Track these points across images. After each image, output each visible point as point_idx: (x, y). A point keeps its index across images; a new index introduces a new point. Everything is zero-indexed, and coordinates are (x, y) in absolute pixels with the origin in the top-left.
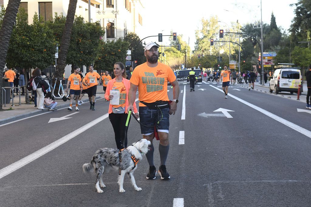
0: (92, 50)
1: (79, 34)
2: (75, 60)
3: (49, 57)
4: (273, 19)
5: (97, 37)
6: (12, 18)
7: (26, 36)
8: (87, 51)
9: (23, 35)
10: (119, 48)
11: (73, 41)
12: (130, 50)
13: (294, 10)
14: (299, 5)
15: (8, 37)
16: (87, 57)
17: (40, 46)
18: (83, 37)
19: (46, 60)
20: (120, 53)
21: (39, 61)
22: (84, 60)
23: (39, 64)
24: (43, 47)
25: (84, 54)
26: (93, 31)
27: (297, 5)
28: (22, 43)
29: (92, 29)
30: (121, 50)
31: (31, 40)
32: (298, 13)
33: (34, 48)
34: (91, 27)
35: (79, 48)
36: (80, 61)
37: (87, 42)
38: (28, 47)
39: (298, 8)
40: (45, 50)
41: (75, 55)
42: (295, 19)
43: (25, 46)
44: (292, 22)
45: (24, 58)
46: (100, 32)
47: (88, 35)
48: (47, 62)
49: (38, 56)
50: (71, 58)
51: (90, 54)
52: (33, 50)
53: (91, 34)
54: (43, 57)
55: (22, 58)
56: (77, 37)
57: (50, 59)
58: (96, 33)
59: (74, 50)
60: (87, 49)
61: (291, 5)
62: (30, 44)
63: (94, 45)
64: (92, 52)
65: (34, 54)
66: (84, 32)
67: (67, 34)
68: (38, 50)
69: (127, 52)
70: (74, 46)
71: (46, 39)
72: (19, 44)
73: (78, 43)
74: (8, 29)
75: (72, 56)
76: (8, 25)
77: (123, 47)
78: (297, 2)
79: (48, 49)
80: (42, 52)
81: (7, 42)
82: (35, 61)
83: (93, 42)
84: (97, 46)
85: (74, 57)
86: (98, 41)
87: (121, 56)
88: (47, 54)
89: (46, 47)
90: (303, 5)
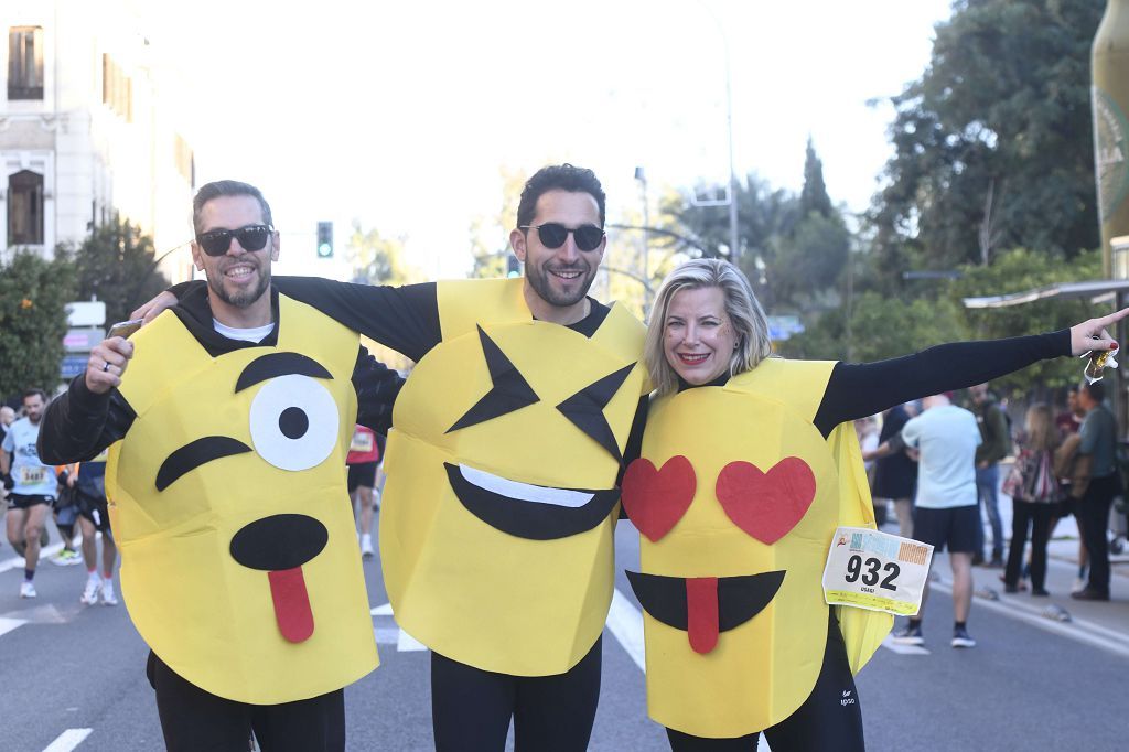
4: (814, 170)
10: (25, 290)
12: (98, 300)
13: (886, 128)
14: (909, 106)
20: (30, 314)
27: (896, 102)
30: (37, 302)
32: (904, 142)
39: (904, 118)
42: (893, 166)
44: (878, 179)
61: (872, 103)
69: (71, 311)
77: (47, 287)
78: (898, 93)
87: (36, 331)
90: (924, 107)
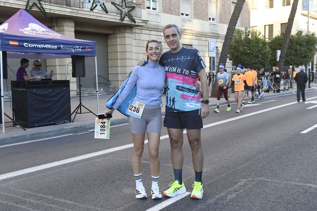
0: (307, 54)
1: (297, 43)
2: (293, 62)
3: (264, 61)
5: (311, 44)
6: (230, 35)
7: (247, 46)
8: (303, 56)
9: (246, 46)
11: (292, 49)
15: (228, 47)
16: (303, 59)
17: (257, 53)
18: (301, 45)
19: (262, 63)
21: (256, 63)
22: (300, 62)
23: (256, 66)
24: (259, 54)
25: (301, 57)
26: (309, 40)
28: (244, 51)
29: (308, 39)
31: (250, 49)
33: (252, 55)
34: (307, 37)
35: (297, 53)
36: (297, 63)
37: (303, 49)
38: (248, 54)
40: (261, 56)
41: (293, 59)
43: (246, 54)
45: (245, 62)
46: (314, 41)
47: (304, 44)
48: (262, 65)
49: (255, 60)
50: (290, 61)
51: (306, 58)
52: (252, 56)
53: (307, 43)
54: (259, 61)
55: (244, 62)
56: (295, 45)
57: (264, 62)
58: (311, 41)
59: (293, 55)
60: (303, 54)
62: (249, 52)
63: (310, 51)
64: (307, 56)
65: (253, 58)
66: (301, 42)
67: (285, 44)
68: (255, 56)
70: (293, 52)
71: (261, 48)
72: (242, 52)
73: (296, 50)
74: (228, 42)
75: (291, 59)
76: (227, 40)
79: (263, 55)
80: (258, 57)
81: (226, 51)
82: (253, 64)
83: (308, 49)
84: (312, 51)
85: (293, 60)
86: (312, 48)
88: (262, 59)
89: (261, 54)
